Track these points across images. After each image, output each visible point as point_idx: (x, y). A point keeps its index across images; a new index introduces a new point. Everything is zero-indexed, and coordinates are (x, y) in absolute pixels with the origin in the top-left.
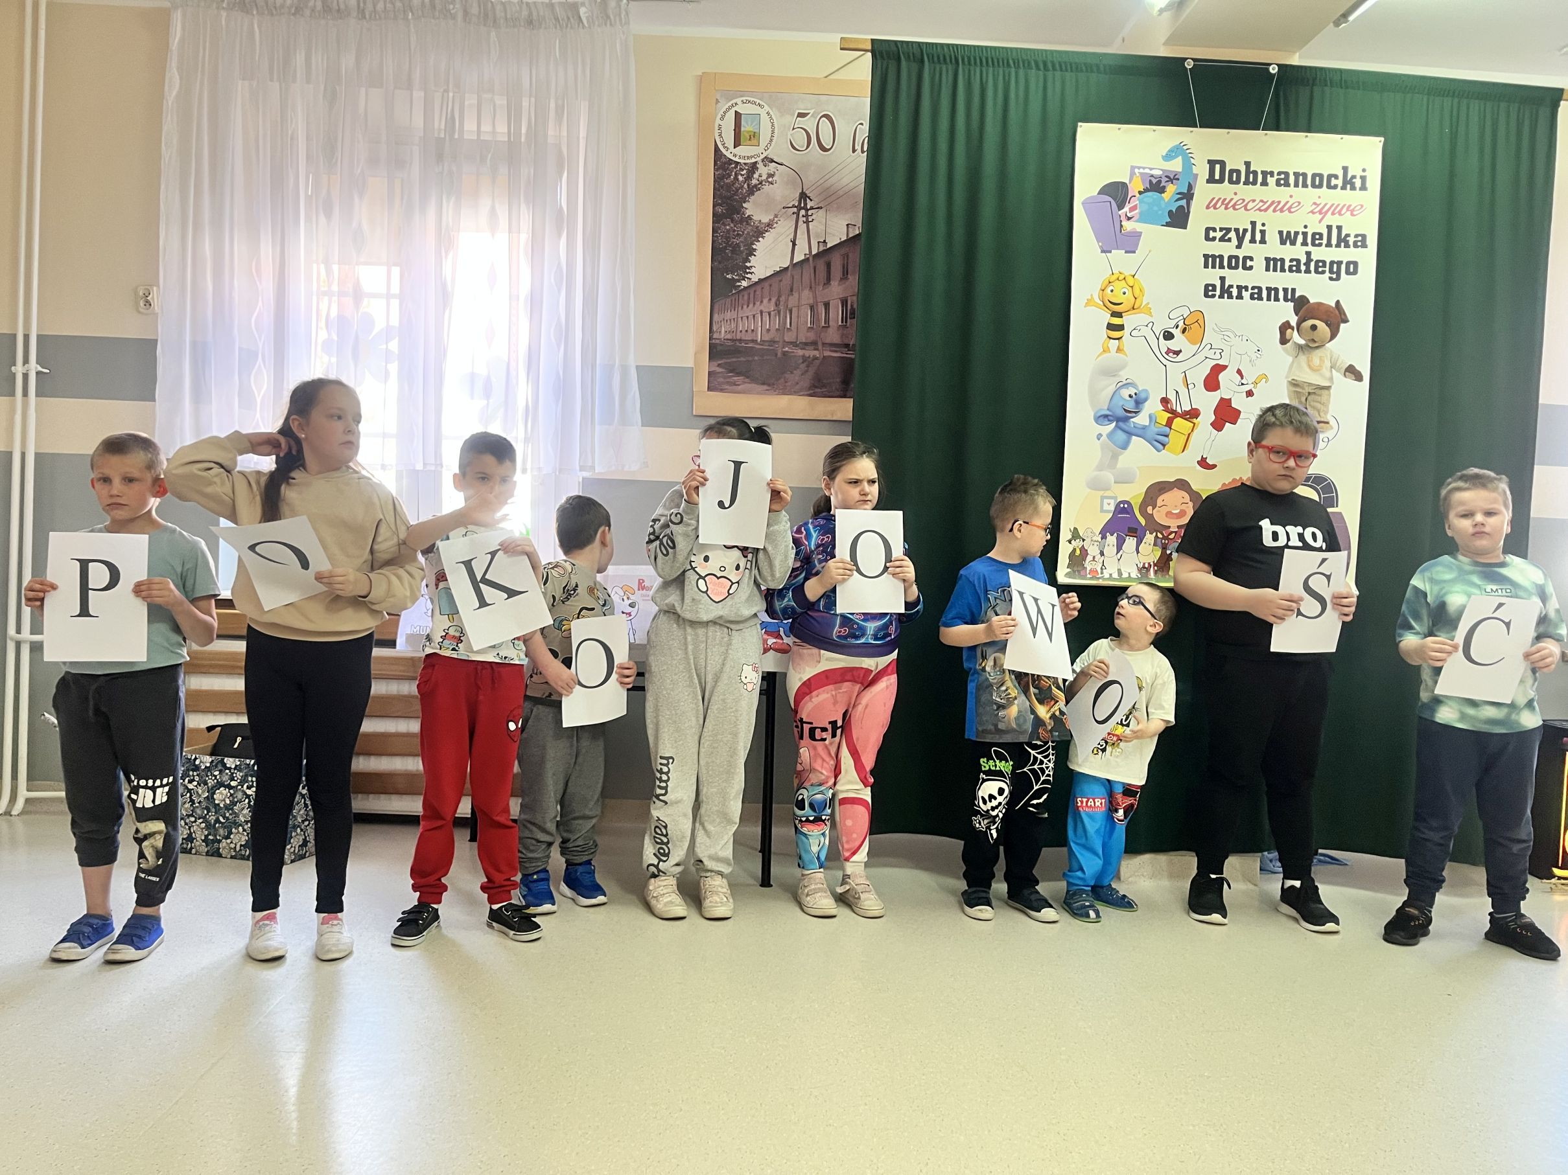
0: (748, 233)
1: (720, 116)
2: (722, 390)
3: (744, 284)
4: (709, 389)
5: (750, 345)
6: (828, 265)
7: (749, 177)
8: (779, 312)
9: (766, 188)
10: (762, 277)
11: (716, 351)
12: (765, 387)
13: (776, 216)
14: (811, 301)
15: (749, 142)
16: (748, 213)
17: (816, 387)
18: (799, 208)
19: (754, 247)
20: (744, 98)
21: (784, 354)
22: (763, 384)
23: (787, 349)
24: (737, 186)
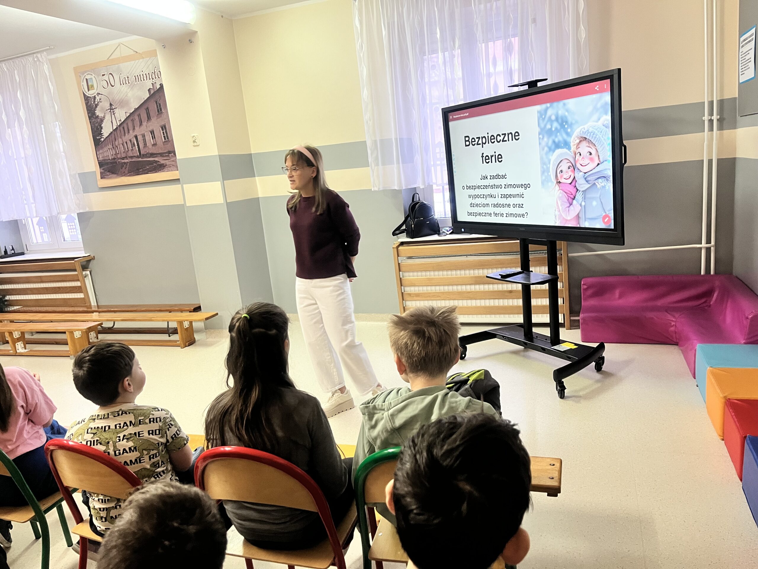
0: (99, 121)
1: (82, 81)
2: (105, 178)
3: (102, 139)
4: (101, 178)
5: (109, 161)
6: (124, 128)
7: (94, 102)
8: (114, 148)
9: (100, 104)
10: (106, 136)
11: (101, 164)
12: (115, 175)
13: (105, 114)
14: (122, 142)
15: (91, 89)
16: (97, 114)
17: (130, 173)
18: (111, 109)
19: (102, 126)
20: (87, 73)
21: (119, 162)
22: (115, 174)
23: (119, 160)
24: (92, 105)
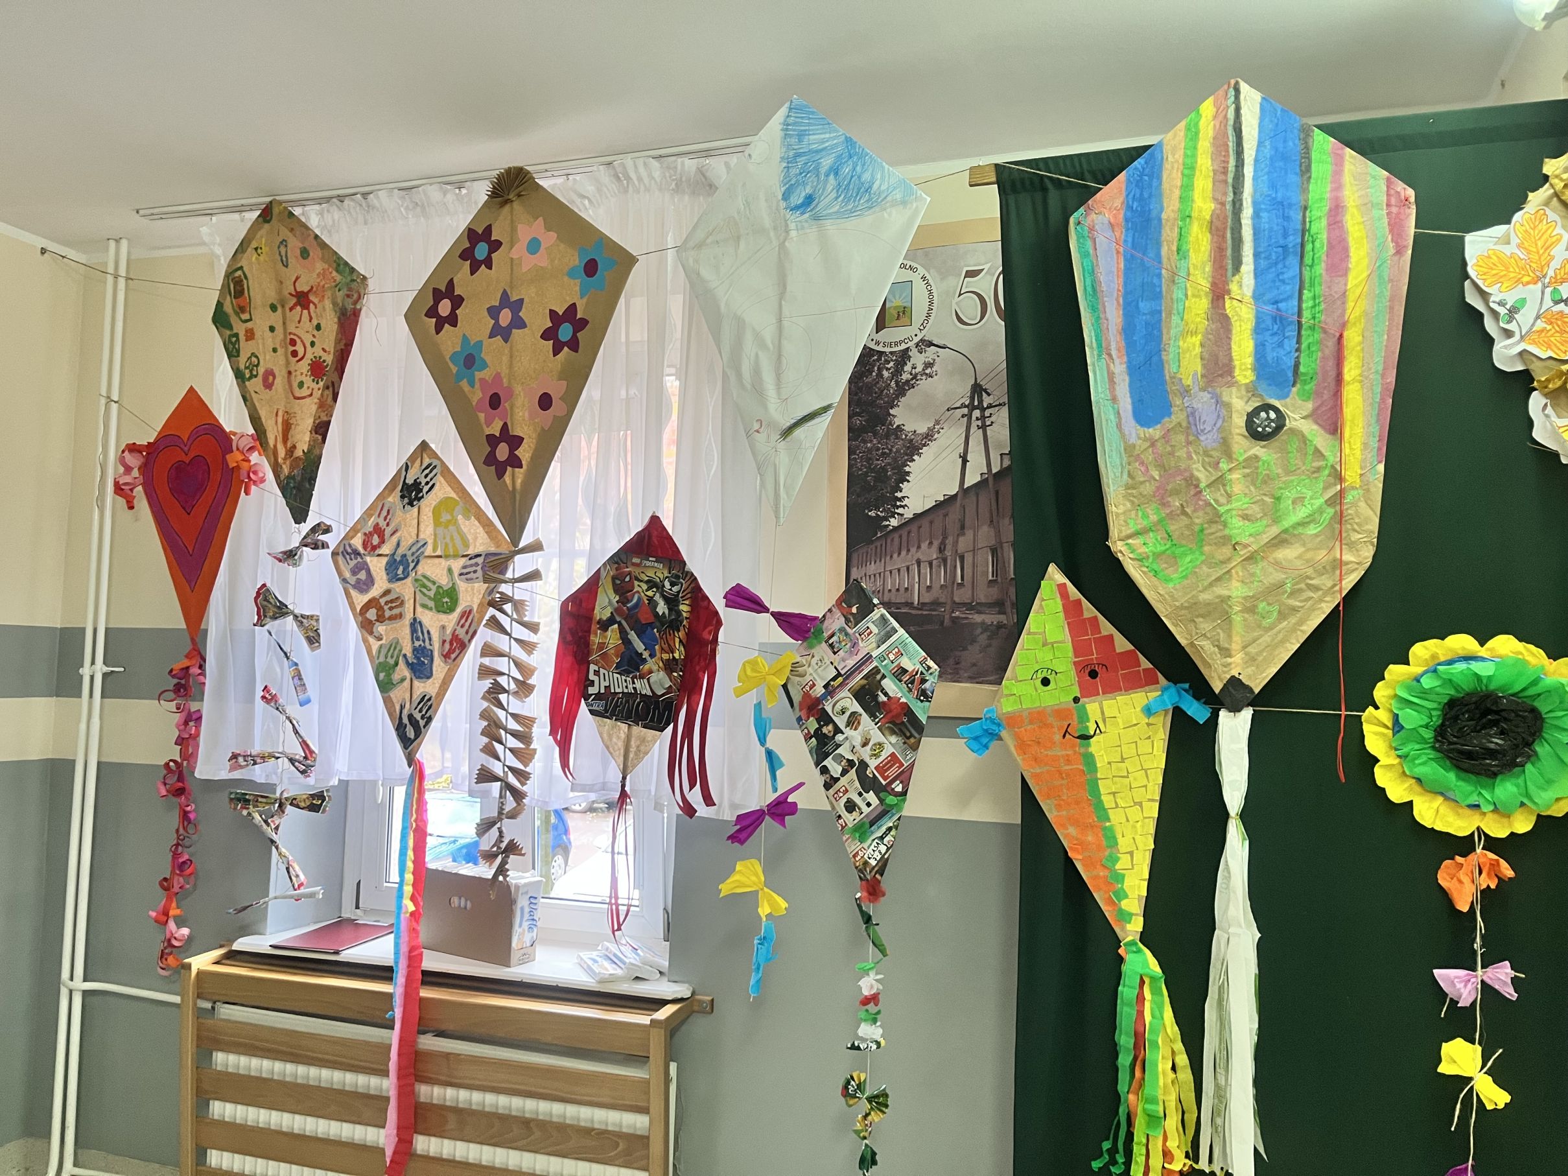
0: (898, 451)
3: (894, 522)
7: (898, 371)
8: (945, 560)
9: (924, 384)
10: (919, 512)
13: (937, 422)
14: (993, 542)
15: (897, 323)
16: (897, 422)
18: (973, 409)
19: (907, 469)
21: (954, 620)
23: (958, 614)
24: (881, 384)
